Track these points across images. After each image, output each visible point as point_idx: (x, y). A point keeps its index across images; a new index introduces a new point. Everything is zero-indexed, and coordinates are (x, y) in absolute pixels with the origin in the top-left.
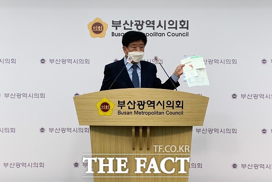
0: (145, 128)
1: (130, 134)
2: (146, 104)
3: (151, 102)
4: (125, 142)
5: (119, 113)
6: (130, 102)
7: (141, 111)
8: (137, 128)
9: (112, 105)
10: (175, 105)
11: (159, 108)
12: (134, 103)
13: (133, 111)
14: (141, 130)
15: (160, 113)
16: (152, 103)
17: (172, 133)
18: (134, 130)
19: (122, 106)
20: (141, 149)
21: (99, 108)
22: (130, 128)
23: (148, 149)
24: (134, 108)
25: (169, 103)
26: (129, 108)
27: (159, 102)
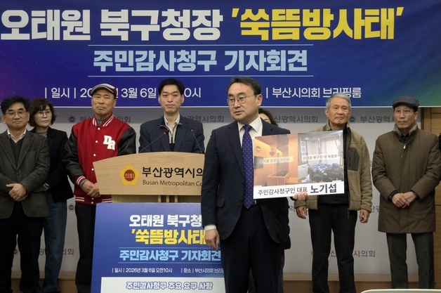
0: (172, 198)
2: (173, 172)
3: (179, 169)
5: (144, 182)
6: (156, 169)
7: (167, 180)
8: (163, 197)
9: (136, 173)
12: (161, 170)
13: (158, 179)
15: (190, 184)
16: (181, 172)
19: (147, 174)
21: (122, 175)
22: (155, 196)
24: (160, 176)
25: (200, 171)
26: (155, 176)
27: (189, 170)
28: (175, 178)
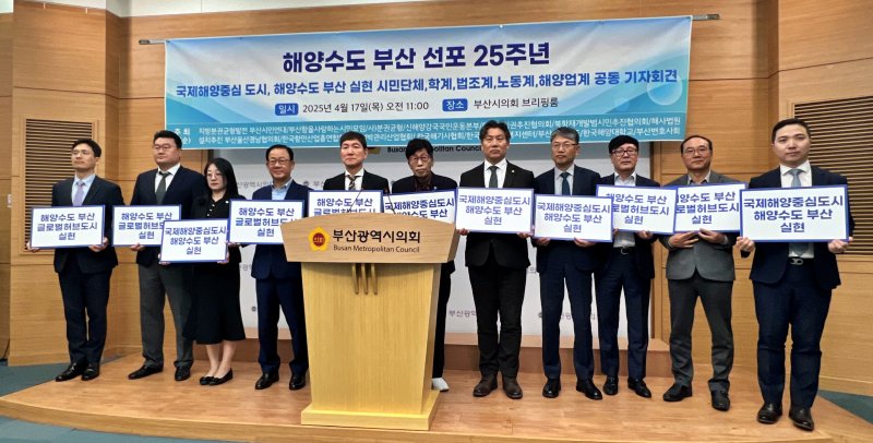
0: (368, 266)
1: (351, 274)
2: (369, 236)
3: (376, 233)
4: (344, 285)
5: (336, 248)
6: (349, 232)
7: (361, 245)
8: (358, 266)
9: (327, 236)
10: (409, 238)
11: (386, 241)
12: (355, 233)
13: (351, 244)
14: (363, 269)
15: (389, 250)
16: (378, 235)
17: (407, 273)
18: (354, 268)
19: (338, 238)
20: (366, 293)
21: (311, 239)
22: (350, 265)
23: (376, 294)
24: (354, 241)
25: (400, 234)
26: (348, 240)
27: (387, 233)
28: (372, 242)
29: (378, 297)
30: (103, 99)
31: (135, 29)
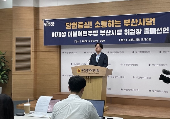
9: (80, 70)
10: (97, 71)
12: (86, 70)
15: (93, 73)
19: (82, 71)
20: (89, 83)
22: (85, 76)
27: (92, 70)
28: (89, 72)
29: (91, 83)
30: (33, 30)
31: (40, 10)
